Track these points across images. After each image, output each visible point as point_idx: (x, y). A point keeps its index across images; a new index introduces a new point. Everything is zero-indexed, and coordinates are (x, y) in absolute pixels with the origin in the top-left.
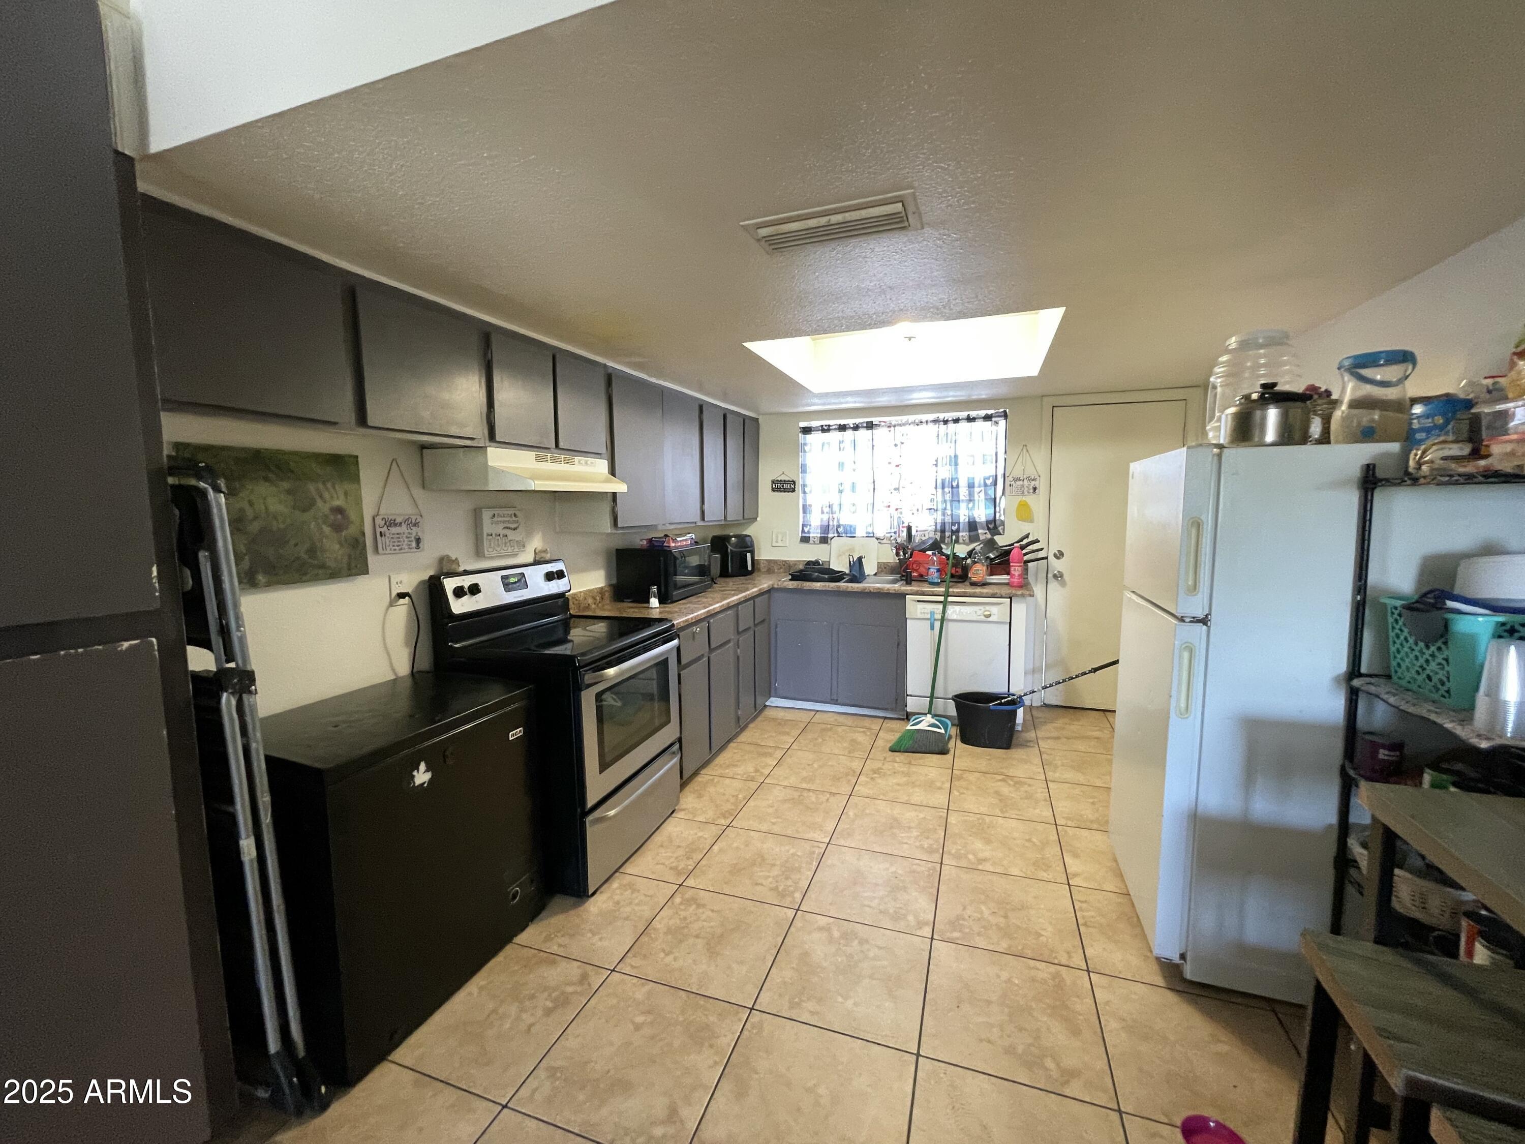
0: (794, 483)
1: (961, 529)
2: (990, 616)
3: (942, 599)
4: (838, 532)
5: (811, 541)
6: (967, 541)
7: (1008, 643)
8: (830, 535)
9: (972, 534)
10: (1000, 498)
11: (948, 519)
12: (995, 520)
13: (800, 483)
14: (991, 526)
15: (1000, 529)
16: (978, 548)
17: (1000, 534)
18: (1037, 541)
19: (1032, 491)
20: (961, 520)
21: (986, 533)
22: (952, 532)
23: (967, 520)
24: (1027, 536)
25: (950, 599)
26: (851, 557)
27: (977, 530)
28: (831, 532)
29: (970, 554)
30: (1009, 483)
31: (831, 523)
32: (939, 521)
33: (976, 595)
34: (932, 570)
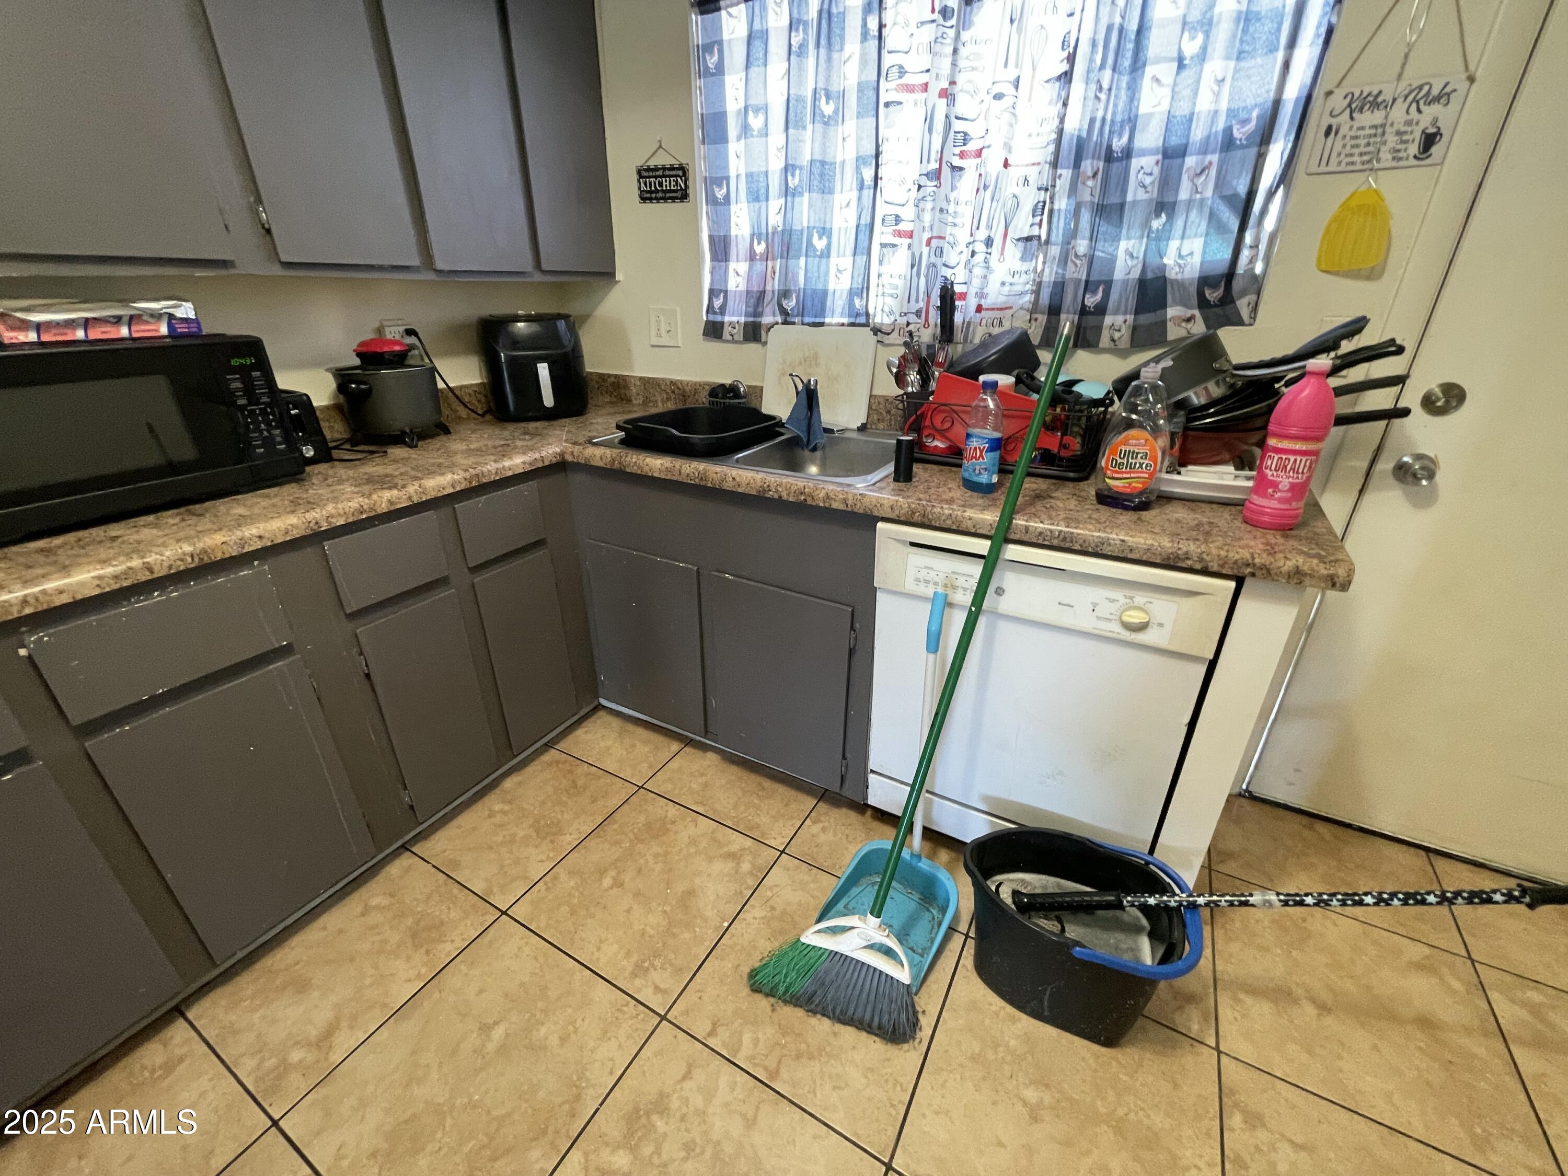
0: (682, 171)
1: (1111, 305)
2: (1142, 627)
3: (982, 546)
4: (784, 312)
5: (726, 335)
6: (1125, 343)
7: (1187, 718)
8: (767, 320)
9: (1145, 319)
10: (1271, 194)
11: (1077, 272)
12: (1230, 275)
13: (699, 171)
14: (1212, 295)
15: (1243, 306)
16: (1151, 374)
17: (1241, 323)
18: (1390, 349)
19: (1413, 149)
20: (1119, 274)
21: (1189, 320)
22: (1084, 311)
23: (1136, 274)
24: (1357, 326)
25: (1013, 552)
26: (797, 380)
27: (1164, 306)
28: (768, 310)
29: (1121, 386)
30: (1327, 121)
31: (769, 288)
32: (1048, 277)
33: (1107, 550)
34: (974, 443)
